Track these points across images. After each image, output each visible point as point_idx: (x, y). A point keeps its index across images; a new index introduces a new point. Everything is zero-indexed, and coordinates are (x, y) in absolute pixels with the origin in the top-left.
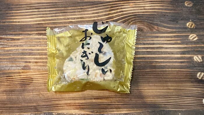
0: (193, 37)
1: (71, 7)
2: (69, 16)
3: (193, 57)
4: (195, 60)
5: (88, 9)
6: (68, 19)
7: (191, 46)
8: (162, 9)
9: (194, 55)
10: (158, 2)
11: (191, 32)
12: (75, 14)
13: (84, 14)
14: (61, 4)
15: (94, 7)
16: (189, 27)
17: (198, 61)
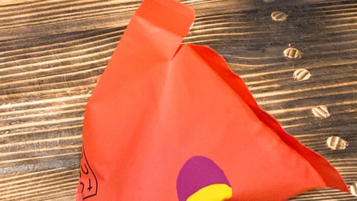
0: (301, 74)
1: (38, 45)
2: (37, 62)
3: (310, 110)
4: (316, 115)
5: (75, 46)
6: (36, 68)
7: (300, 90)
8: (229, 31)
9: (311, 107)
10: (218, 20)
11: (296, 65)
12: (50, 57)
13: (70, 56)
14: (16, 43)
15: (88, 41)
16: (290, 57)
17: (321, 116)
